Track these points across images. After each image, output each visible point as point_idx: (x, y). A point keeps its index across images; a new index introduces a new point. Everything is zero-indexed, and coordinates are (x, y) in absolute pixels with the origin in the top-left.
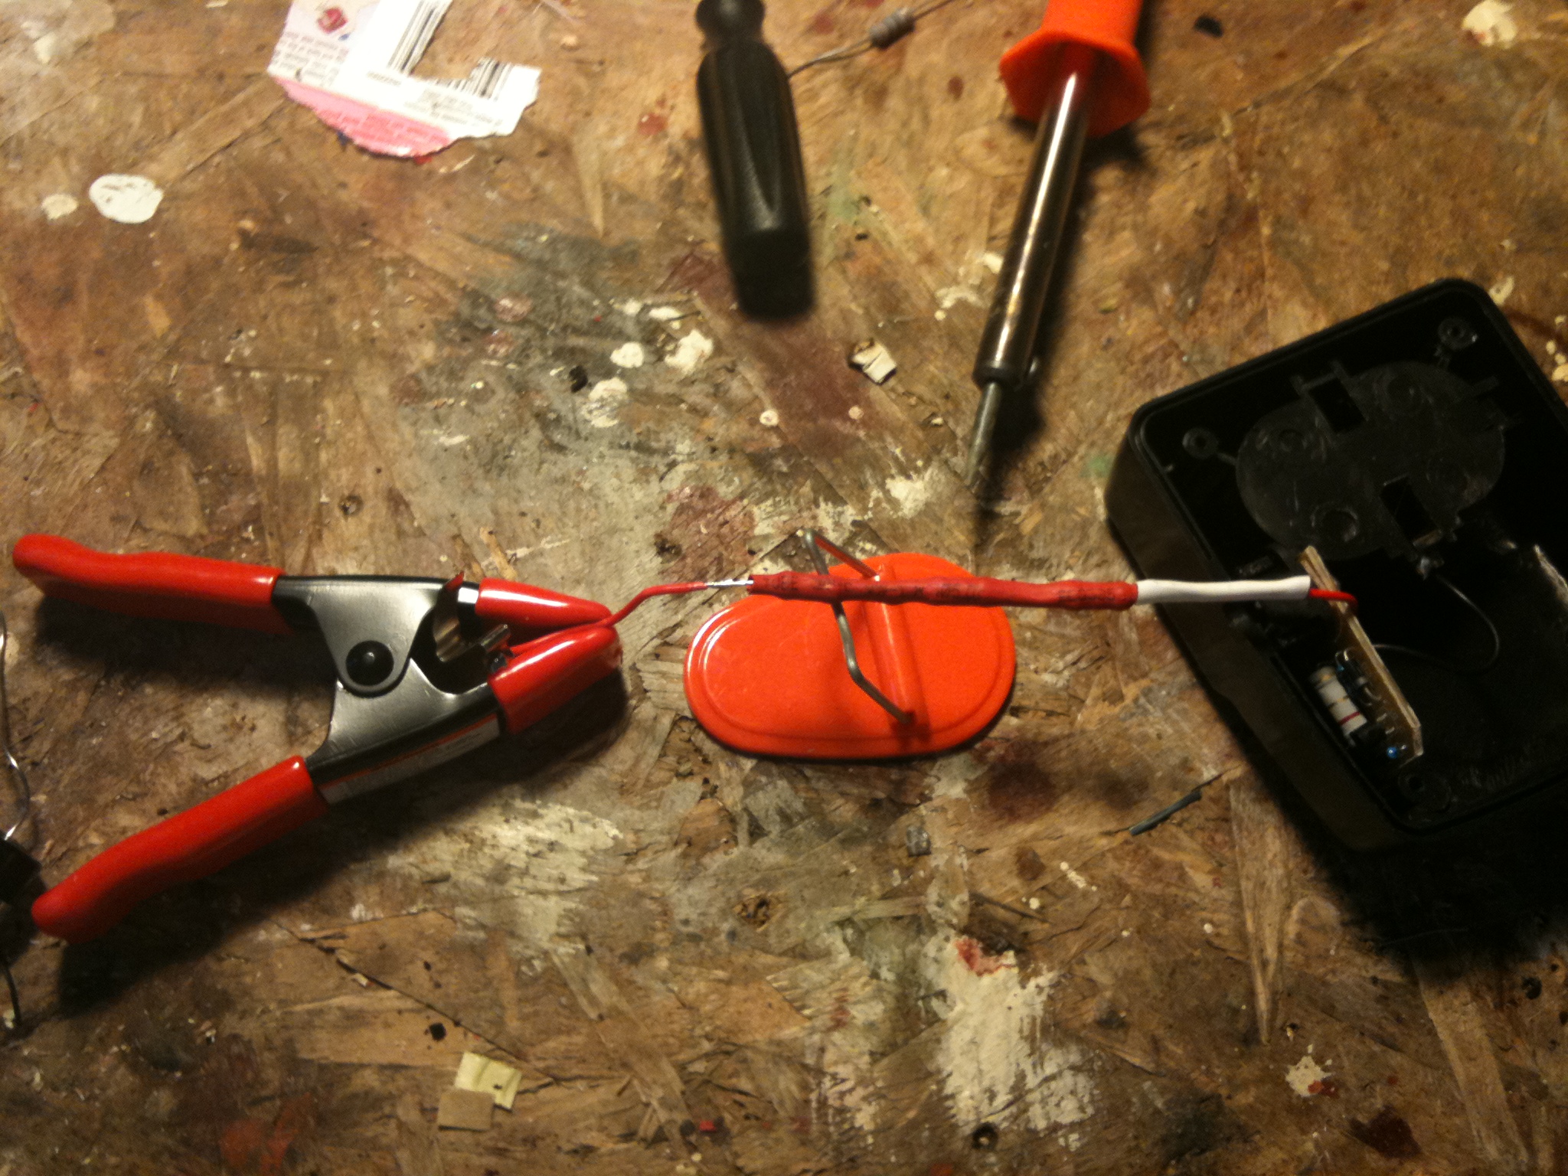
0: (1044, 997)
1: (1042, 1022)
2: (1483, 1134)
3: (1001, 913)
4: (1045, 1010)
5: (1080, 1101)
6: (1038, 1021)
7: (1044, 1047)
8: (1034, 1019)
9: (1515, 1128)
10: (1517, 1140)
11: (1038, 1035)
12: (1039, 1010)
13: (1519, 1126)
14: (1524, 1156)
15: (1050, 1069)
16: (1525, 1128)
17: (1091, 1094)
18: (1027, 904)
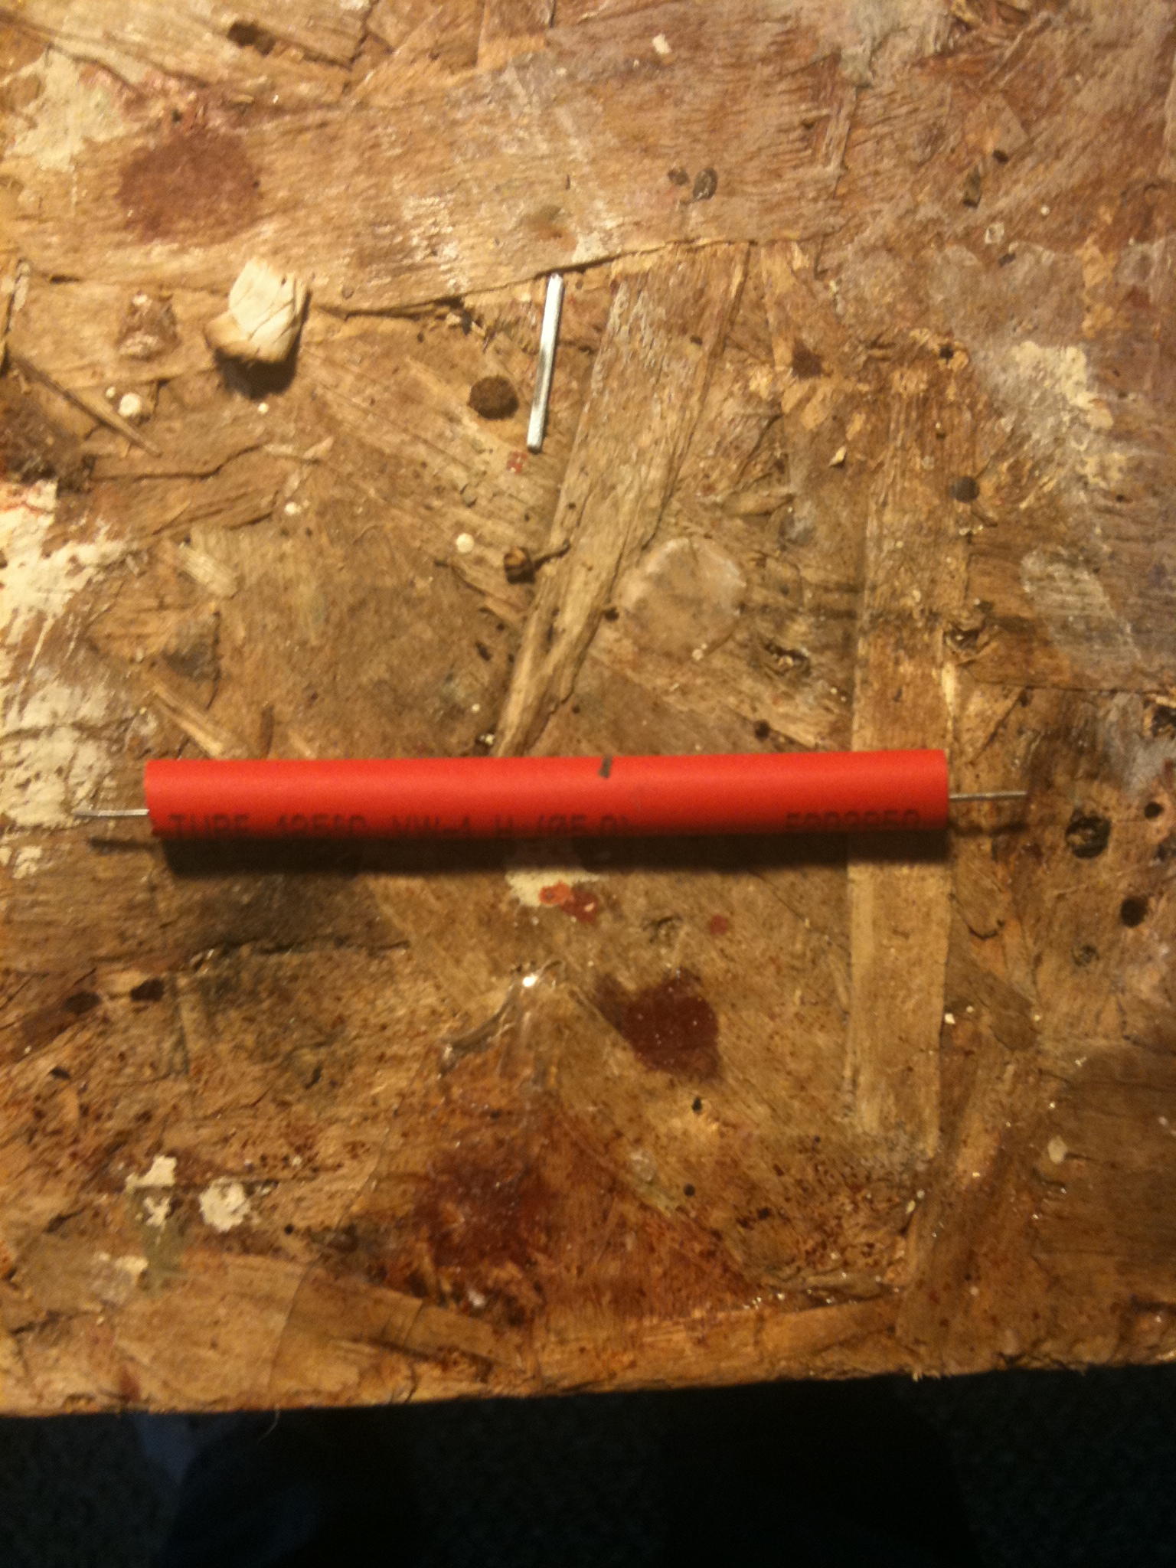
0: (78, 583)
1: (54, 627)
2: (862, 1079)
3: (59, 407)
4: (70, 607)
5: (70, 792)
6: (48, 625)
7: (40, 674)
8: (41, 617)
9: (936, 1087)
10: (929, 1113)
11: (38, 649)
12: (58, 603)
13: (946, 1086)
14: (930, 1143)
15: (35, 716)
16: (957, 1092)
17: (98, 787)
18: (115, 401)
